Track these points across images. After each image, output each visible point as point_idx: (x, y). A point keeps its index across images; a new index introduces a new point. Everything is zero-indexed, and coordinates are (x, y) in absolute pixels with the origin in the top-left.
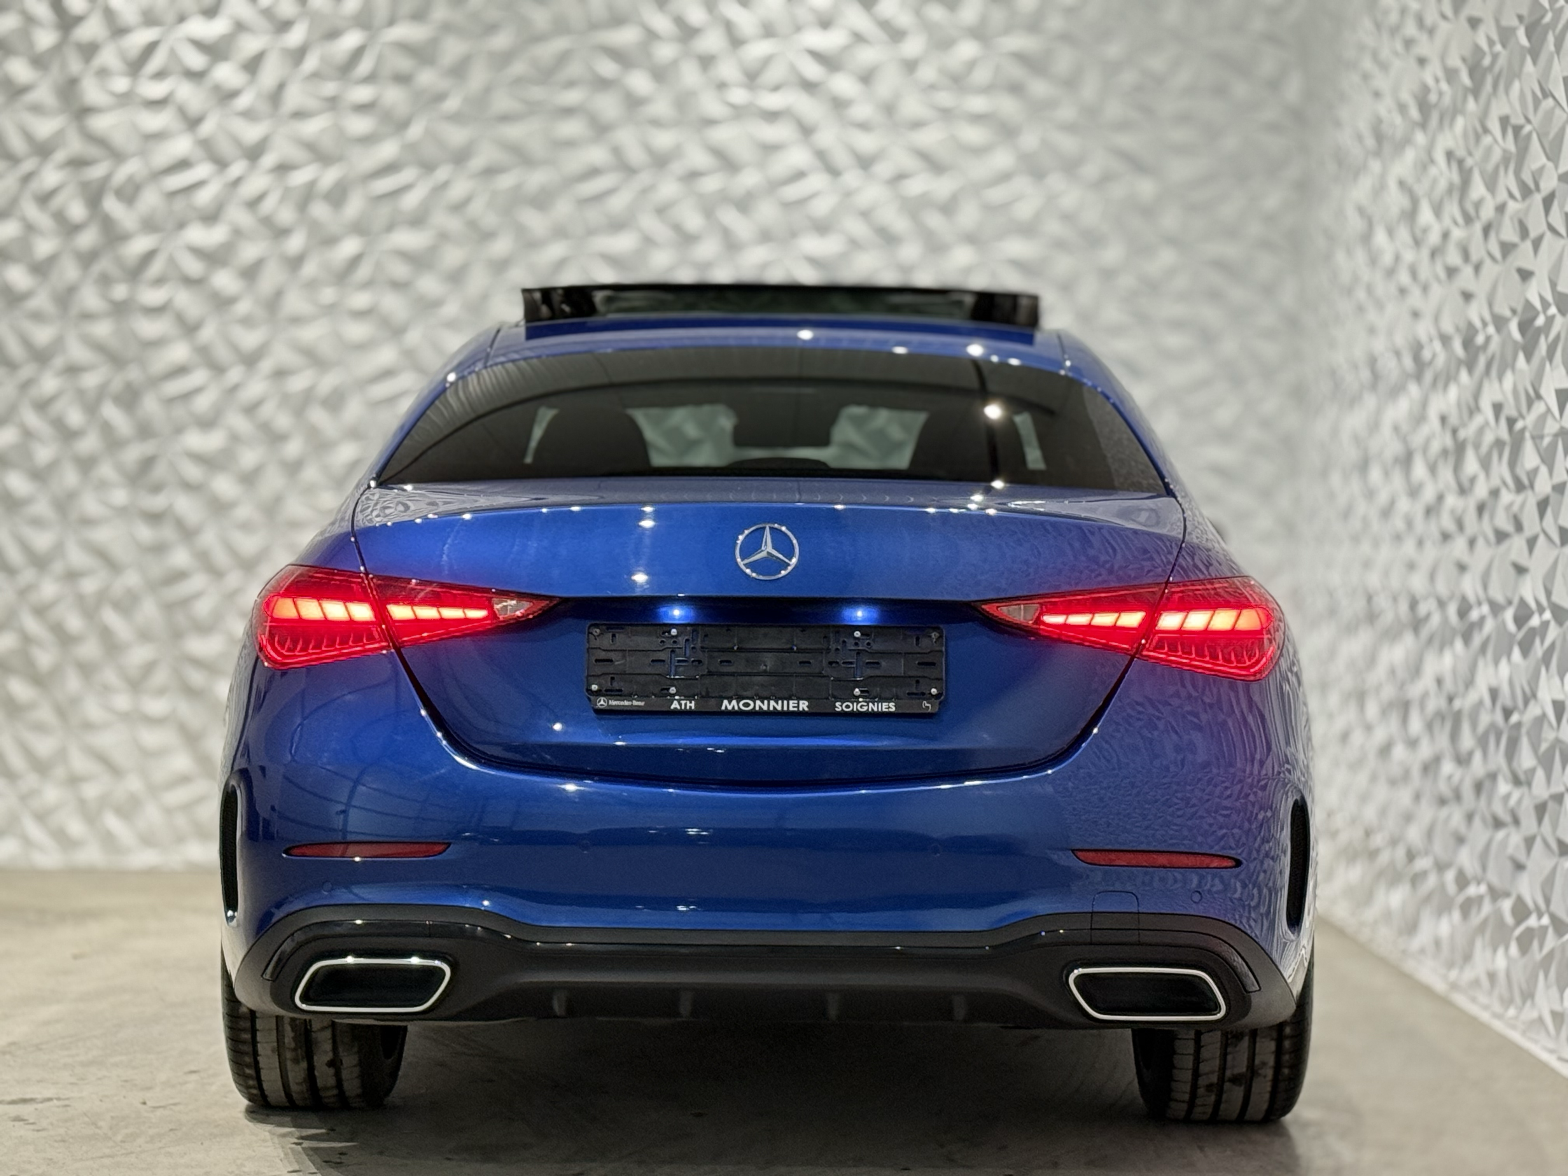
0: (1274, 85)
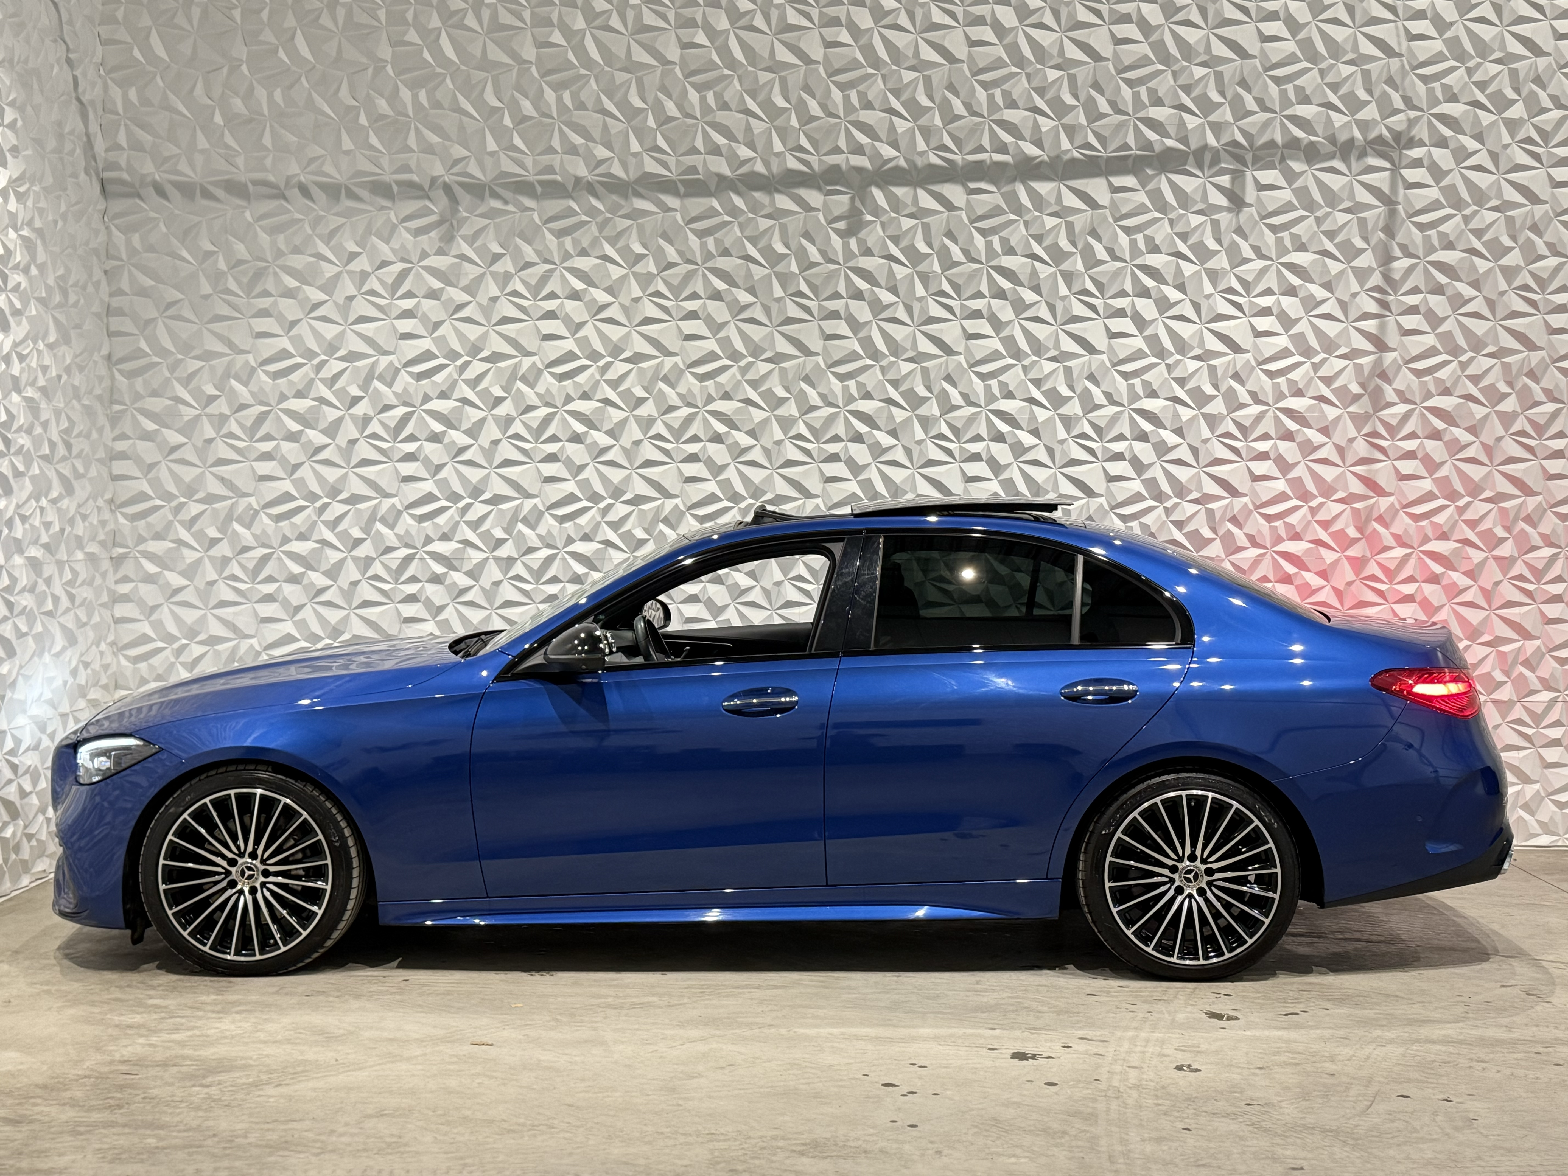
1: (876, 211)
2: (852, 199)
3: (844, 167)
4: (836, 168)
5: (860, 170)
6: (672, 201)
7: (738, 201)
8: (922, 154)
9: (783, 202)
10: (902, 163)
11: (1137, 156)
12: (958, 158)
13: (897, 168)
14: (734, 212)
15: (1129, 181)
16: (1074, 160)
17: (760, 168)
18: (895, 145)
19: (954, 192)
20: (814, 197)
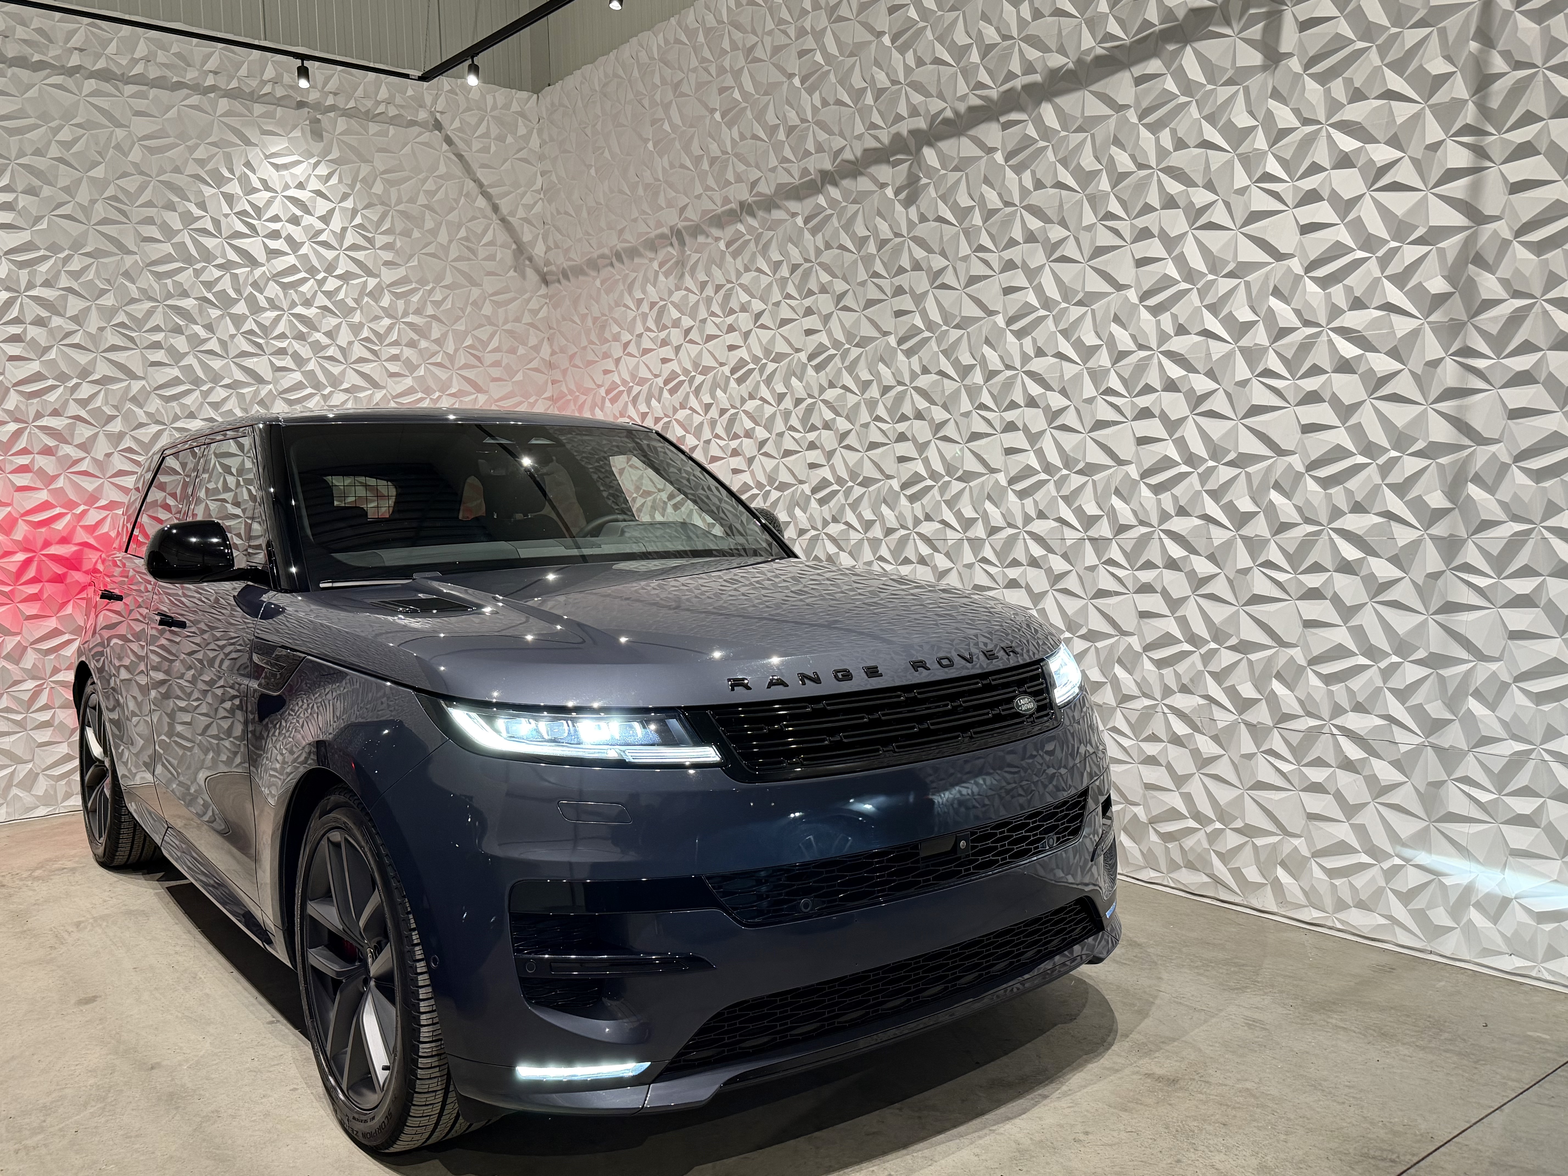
0: (536, 348)
1: (930, 172)
2: (911, 166)
3: (905, 133)
4: (897, 136)
5: (914, 133)
6: (793, 206)
7: (834, 192)
8: (963, 98)
9: (864, 184)
10: (949, 114)
11: (1161, 31)
12: (994, 94)
13: (946, 122)
14: (833, 203)
15: (1154, 66)
16: (1098, 58)
17: (848, 155)
18: (941, 96)
19: (991, 133)
20: (883, 172)
